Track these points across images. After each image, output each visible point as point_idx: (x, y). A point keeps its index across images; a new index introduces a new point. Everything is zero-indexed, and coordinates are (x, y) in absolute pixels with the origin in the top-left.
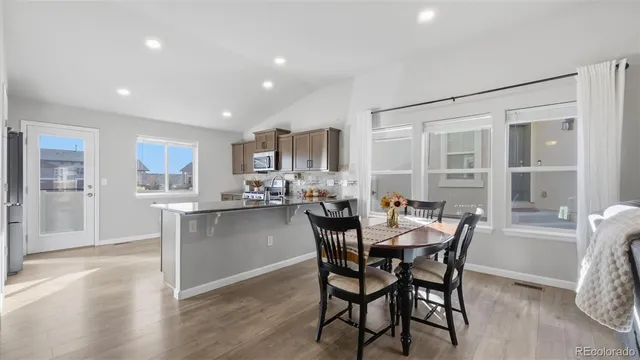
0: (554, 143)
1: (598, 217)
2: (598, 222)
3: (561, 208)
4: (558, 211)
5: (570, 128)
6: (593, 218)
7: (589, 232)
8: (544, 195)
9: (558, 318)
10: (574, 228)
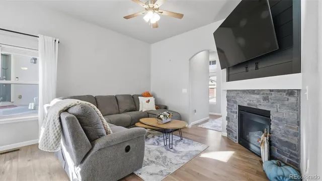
0: (26, 69)
1: (48, 105)
2: (48, 108)
3: (30, 104)
4: (28, 105)
5: (35, 63)
6: (46, 106)
7: (44, 113)
8: (20, 97)
9: (29, 160)
10: (37, 113)
